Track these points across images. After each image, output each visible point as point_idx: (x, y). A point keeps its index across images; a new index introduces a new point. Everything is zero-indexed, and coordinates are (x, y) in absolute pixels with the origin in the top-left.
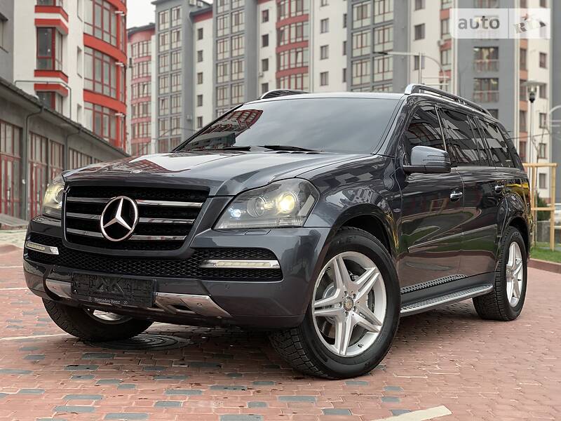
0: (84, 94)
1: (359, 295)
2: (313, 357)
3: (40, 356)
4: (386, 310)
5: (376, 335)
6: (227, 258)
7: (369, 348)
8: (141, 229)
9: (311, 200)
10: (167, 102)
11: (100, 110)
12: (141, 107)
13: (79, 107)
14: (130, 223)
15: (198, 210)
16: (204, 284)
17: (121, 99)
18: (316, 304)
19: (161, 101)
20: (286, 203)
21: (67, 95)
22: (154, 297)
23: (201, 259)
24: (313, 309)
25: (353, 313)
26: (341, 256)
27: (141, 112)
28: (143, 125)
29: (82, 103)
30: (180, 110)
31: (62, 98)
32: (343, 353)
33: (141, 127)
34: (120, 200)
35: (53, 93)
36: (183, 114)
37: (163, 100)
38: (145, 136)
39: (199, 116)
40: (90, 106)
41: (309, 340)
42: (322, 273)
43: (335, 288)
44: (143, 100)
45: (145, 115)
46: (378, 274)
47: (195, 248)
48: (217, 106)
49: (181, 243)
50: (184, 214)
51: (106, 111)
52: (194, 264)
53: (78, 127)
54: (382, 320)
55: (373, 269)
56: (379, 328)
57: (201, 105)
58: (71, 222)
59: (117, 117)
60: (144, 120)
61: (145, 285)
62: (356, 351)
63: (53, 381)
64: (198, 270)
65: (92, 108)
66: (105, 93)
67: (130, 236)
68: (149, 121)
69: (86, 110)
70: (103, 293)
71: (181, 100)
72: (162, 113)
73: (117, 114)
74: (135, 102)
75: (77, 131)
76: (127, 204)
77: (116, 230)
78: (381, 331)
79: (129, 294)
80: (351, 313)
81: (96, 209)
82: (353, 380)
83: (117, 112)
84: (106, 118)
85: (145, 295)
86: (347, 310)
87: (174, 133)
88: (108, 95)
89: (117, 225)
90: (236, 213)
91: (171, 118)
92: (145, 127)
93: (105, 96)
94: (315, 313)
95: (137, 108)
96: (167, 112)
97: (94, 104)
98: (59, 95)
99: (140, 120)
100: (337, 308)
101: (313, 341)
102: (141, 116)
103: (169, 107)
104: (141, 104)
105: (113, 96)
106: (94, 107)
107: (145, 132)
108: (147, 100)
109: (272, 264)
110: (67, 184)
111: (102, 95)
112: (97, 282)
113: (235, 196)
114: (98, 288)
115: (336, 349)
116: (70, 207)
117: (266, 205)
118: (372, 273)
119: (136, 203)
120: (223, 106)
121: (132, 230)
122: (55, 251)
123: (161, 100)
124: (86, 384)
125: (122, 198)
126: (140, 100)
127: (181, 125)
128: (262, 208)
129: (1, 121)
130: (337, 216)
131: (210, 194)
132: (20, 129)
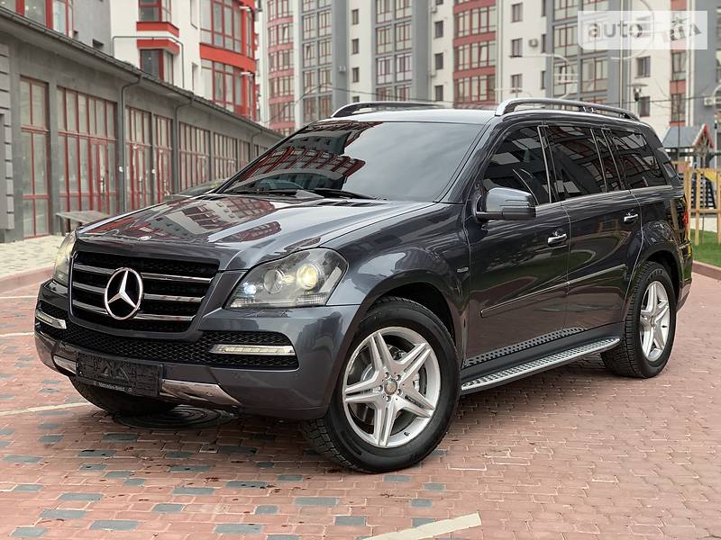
0: (200, 48)
1: (404, 376)
2: (343, 451)
3: (57, 435)
4: (441, 391)
5: (426, 421)
6: (238, 343)
7: (417, 436)
8: (147, 306)
9: (337, 272)
10: (314, 49)
11: (222, 69)
12: (281, 56)
13: (194, 67)
14: (135, 299)
15: (207, 286)
16: (213, 371)
17: (248, 51)
18: (347, 389)
19: (305, 49)
20: (307, 275)
21: (178, 53)
22: (159, 384)
23: (209, 342)
24: (344, 396)
25: (398, 397)
26: (379, 333)
27: (281, 64)
28: (284, 80)
29: (198, 61)
30: (330, 59)
31: (172, 56)
32: (383, 444)
33: (281, 83)
34: (125, 272)
35: (161, 51)
36: (334, 64)
37: (308, 47)
38: (287, 94)
39: (355, 66)
40: (209, 64)
41: (338, 432)
42: (356, 353)
43: (374, 369)
44: (284, 47)
45: (286, 67)
46: (429, 350)
47: (204, 331)
48: (377, 54)
49: (188, 324)
50: (194, 290)
51: (229, 69)
52: (202, 348)
53: (190, 96)
54: (434, 404)
55: (423, 345)
56: (431, 413)
57: (357, 52)
58: (78, 294)
59: (243, 76)
60: (285, 73)
61: (150, 370)
62: (401, 440)
63: (57, 473)
64: (207, 355)
65: (210, 66)
66: (227, 47)
67: (134, 315)
68: (291, 75)
69: (204, 70)
70: (107, 378)
71: (331, 47)
72: (307, 64)
73: (243, 73)
74: (272, 50)
75: (189, 101)
76: (132, 278)
77: (120, 307)
78: (433, 416)
79: (133, 380)
80: (394, 396)
81: (100, 280)
82: (396, 473)
83: (242, 70)
84: (229, 78)
85: (149, 382)
86: (389, 395)
87: (323, 90)
88: (232, 49)
89: (121, 301)
90: (250, 289)
91: (319, 70)
92: (287, 82)
93: (227, 50)
94: (347, 400)
95: (275, 57)
96: (314, 62)
97: (213, 62)
98: (168, 53)
99: (280, 74)
100: (376, 392)
101: (343, 433)
102: (281, 68)
103: (316, 55)
104: (281, 52)
105: (238, 50)
106: (213, 66)
107: (287, 89)
108: (288, 47)
109: (286, 350)
111: (224, 49)
112: (101, 365)
113: (250, 270)
114: (103, 372)
115: (374, 439)
116: (78, 276)
117: (285, 279)
118: (422, 350)
120: (385, 53)
121: (137, 307)
122: (63, 324)
123: (306, 47)
124: (91, 478)
125: (127, 270)
126: (279, 48)
127: (332, 79)
128: (280, 282)
129: (88, 96)
130: (370, 290)
131: (220, 269)
132: (115, 104)
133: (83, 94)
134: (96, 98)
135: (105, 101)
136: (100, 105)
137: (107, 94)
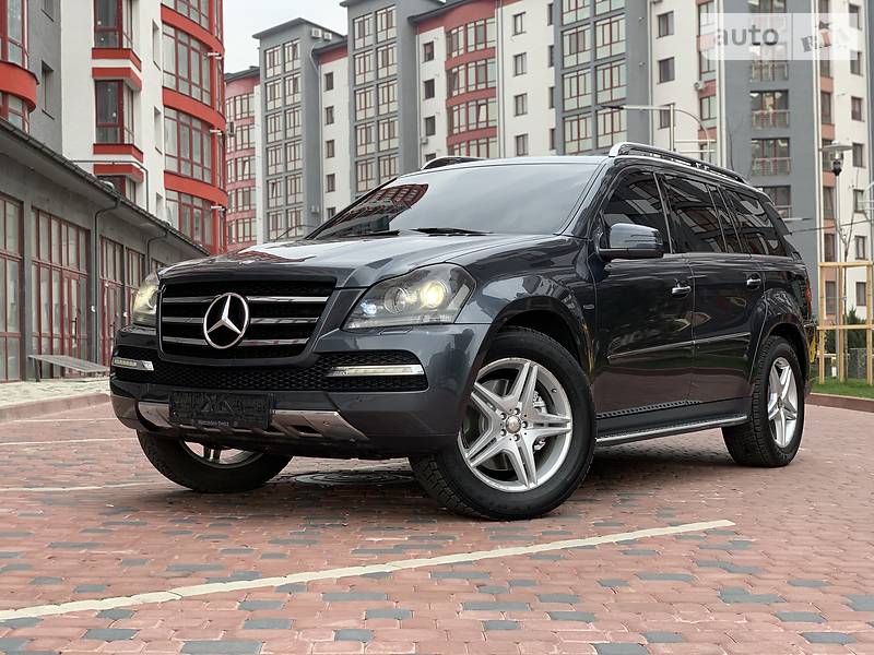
8: (253, 331)
9: (465, 290)
10: (279, 186)
11: (189, 202)
13: (159, 197)
14: (240, 325)
15: (322, 305)
16: (332, 397)
17: (219, 183)
20: (432, 295)
21: (143, 179)
22: (270, 417)
23: (327, 366)
29: (162, 192)
31: (135, 184)
34: (226, 298)
35: (123, 178)
37: (273, 184)
40: (175, 195)
47: (320, 354)
48: (357, 192)
49: (303, 347)
50: (306, 312)
51: (198, 202)
52: (319, 373)
57: (333, 189)
58: (168, 329)
59: (214, 210)
61: (258, 401)
64: (323, 380)
65: (177, 198)
66: (195, 176)
67: (239, 342)
68: (254, 215)
69: (170, 202)
70: (207, 414)
72: (272, 205)
73: (214, 207)
76: (235, 302)
79: (240, 413)
81: (198, 310)
83: (213, 203)
84: (198, 212)
85: (259, 414)
88: (200, 178)
90: (370, 309)
93: (195, 180)
96: (281, 201)
97: (179, 193)
98: (130, 180)
99: (240, 215)
102: (241, 209)
104: (240, 190)
105: (207, 180)
106: (180, 198)
108: (250, 184)
109: (415, 370)
110: (163, 281)
111: (191, 179)
112: (201, 401)
113: (369, 288)
114: (202, 408)
116: (166, 310)
117: (407, 297)
119: (246, 300)
121: (242, 334)
122: (149, 366)
123: (270, 184)
125: (229, 295)
126: (239, 186)
128: (403, 303)
129: (61, 221)
130: (497, 313)
131: (338, 286)
132: (88, 232)
133: (56, 218)
134: (70, 224)
135: (78, 228)
136: (72, 232)
137: (80, 220)
